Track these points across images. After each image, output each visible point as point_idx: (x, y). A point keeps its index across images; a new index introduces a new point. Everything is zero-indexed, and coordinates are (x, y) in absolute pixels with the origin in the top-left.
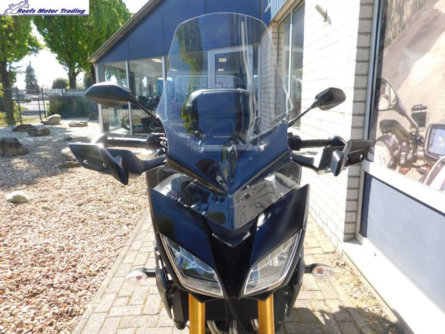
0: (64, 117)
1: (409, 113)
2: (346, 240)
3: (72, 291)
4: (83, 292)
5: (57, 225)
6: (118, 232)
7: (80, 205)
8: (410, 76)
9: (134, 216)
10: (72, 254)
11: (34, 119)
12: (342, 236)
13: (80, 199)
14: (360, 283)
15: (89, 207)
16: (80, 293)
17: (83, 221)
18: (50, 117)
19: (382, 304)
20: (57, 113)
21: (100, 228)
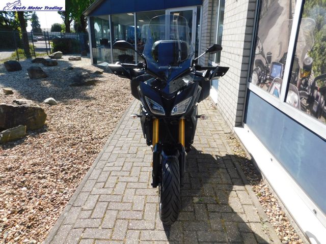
0: (65, 54)
1: (266, 56)
2: (236, 126)
3: (92, 144)
4: (98, 145)
5: (76, 116)
6: (111, 120)
7: (87, 107)
8: (268, 36)
9: (119, 113)
10: (88, 129)
11: (43, 54)
12: (234, 124)
13: (87, 104)
14: (239, 145)
15: (93, 108)
16: (96, 145)
17: (91, 115)
18: (55, 53)
19: (247, 153)
20: (60, 51)
21: (100, 118)
